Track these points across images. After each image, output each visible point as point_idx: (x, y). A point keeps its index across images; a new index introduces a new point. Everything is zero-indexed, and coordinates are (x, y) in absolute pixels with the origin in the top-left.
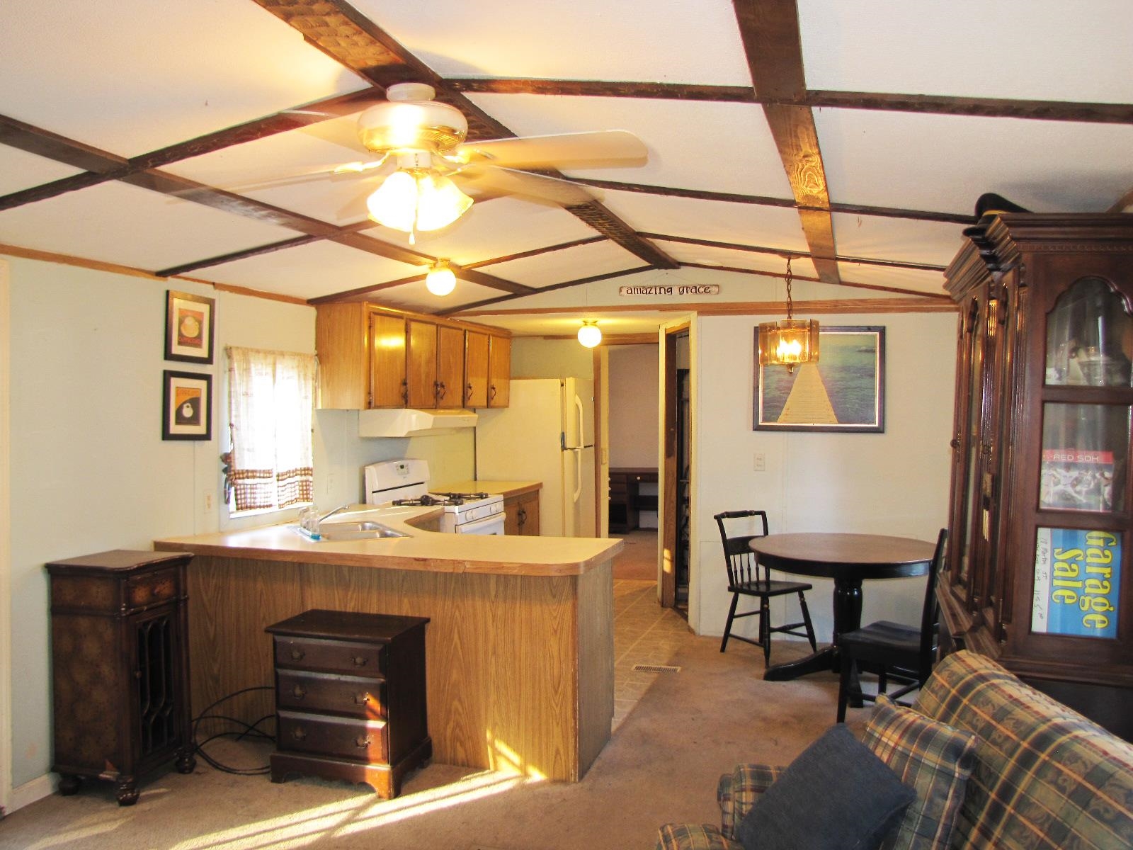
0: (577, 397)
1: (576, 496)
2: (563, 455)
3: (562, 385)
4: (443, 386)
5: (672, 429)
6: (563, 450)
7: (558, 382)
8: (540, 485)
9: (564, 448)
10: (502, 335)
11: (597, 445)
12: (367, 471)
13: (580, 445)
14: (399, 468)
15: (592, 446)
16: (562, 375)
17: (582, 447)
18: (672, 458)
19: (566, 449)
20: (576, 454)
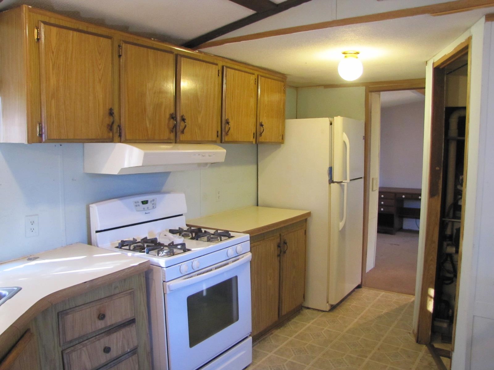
0: (345, 135)
1: (341, 224)
2: (330, 187)
3: (331, 124)
4: (183, 120)
5: (437, 168)
6: (330, 183)
7: (327, 120)
8: (309, 214)
9: (331, 181)
10: (276, 78)
11: (366, 178)
12: (91, 208)
13: (346, 180)
14: (141, 204)
15: (361, 178)
16: (331, 115)
17: (348, 180)
18: (436, 197)
19: (333, 182)
20: (342, 187)
